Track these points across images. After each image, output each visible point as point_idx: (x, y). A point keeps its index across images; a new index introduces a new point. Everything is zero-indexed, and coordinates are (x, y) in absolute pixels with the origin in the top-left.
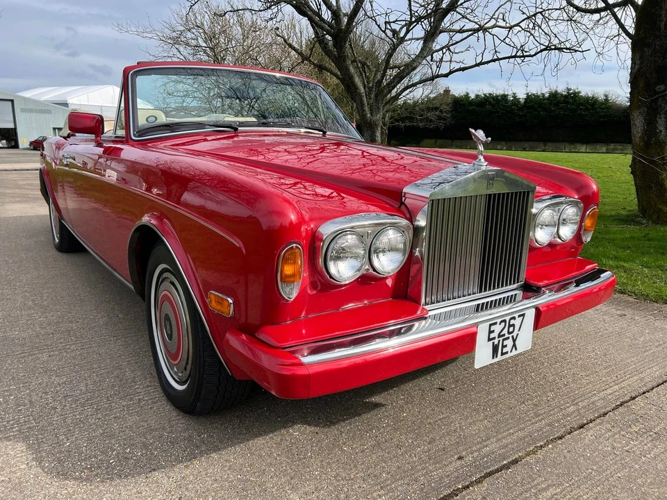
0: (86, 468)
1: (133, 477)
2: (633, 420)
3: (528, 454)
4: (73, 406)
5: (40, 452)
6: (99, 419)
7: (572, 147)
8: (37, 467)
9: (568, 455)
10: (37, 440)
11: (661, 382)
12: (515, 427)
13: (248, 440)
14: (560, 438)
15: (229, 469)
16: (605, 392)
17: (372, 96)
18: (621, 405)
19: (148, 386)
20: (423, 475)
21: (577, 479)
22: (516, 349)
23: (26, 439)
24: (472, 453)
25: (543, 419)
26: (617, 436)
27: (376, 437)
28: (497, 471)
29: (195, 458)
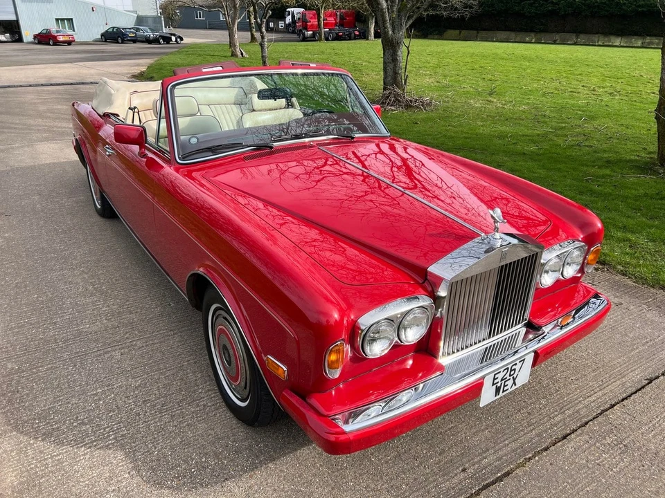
0: (175, 477)
1: (212, 486)
2: (608, 431)
3: (518, 467)
4: (153, 412)
5: (136, 460)
6: (176, 426)
7: (606, 39)
8: (137, 476)
9: (550, 468)
10: (131, 448)
11: (639, 387)
12: (510, 438)
13: (296, 450)
14: (546, 449)
15: (284, 479)
16: (590, 399)
17: (395, 9)
18: (601, 414)
19: (209, 390)
20: (434, 487)
21: (554, 492)
22: (515, 385)
23: (122, 447)
24: (473, 465)
25: (534, 429)
26: (592, 449)
27: (398, 447)
28: (493, 483)
29: (257, 468)
